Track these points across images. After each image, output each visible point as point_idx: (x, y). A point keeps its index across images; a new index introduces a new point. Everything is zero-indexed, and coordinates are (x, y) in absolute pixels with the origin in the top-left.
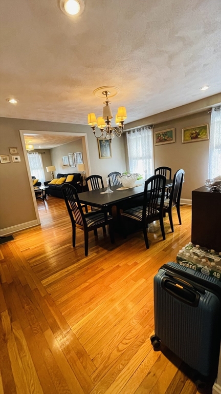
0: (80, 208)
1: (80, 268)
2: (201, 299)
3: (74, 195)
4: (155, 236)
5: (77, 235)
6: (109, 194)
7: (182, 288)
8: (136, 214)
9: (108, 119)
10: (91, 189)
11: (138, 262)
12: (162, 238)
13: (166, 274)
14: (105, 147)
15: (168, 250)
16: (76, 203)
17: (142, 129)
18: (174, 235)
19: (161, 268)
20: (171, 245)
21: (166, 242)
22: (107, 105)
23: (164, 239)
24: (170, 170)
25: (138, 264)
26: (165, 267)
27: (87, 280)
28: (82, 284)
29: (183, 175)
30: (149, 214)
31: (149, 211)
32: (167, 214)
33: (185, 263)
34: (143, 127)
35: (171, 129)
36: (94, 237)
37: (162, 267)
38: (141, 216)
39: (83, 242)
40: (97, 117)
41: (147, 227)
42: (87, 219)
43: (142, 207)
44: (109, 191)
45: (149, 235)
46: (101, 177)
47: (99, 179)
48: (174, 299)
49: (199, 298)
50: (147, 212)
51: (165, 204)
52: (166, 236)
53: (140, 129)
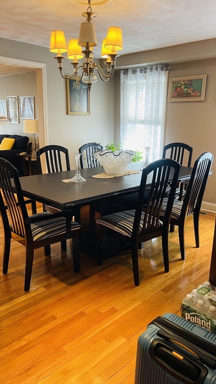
0: (22, 204)
1: (14, 313)
2: (209, 376)
3: (12, 180)
4: (153, 263)
5: (12, 253)
6: (79, 183)
7: (182, 358)
8: (123, 223)
9: (87, 48)
10: (45, 171)
11: (117, 308)
12: (163, 269)
13: (158, 334)
14: (80, 94)
15: (172, 289)
16: (15, 195)
17: (149, 68)
18: (185, 264)
19: (152, 323)
20: (177, 282)
21: (169, 277)
22: (89, 19)
23: (167, 270)
24: (190, 149)
25: (117, 311)
26: (159, 321)
27: (23, 336)
28: (13, 341)
29: (210, 162)
30: (144, 225)
31: (145, 220)
32: (176, 227)
33: (194, 316)
34: (152, 66)
35: (201, 77)
36: (43, 258)
37: (155, 321)
38: (130, 227)
39: (23, 266)
40: (68, 38)
41: (140, 248)
42: (33, 226)
43: (133, 212)
44: (78, 178)
45: (141, 261)
46: (66, 151)
47: (63, 154)
48: (168, 375)
49: (206, 375)
50: (142, 222)
51: (173, 210)
52: (170, 265)
53: (146, 68)
